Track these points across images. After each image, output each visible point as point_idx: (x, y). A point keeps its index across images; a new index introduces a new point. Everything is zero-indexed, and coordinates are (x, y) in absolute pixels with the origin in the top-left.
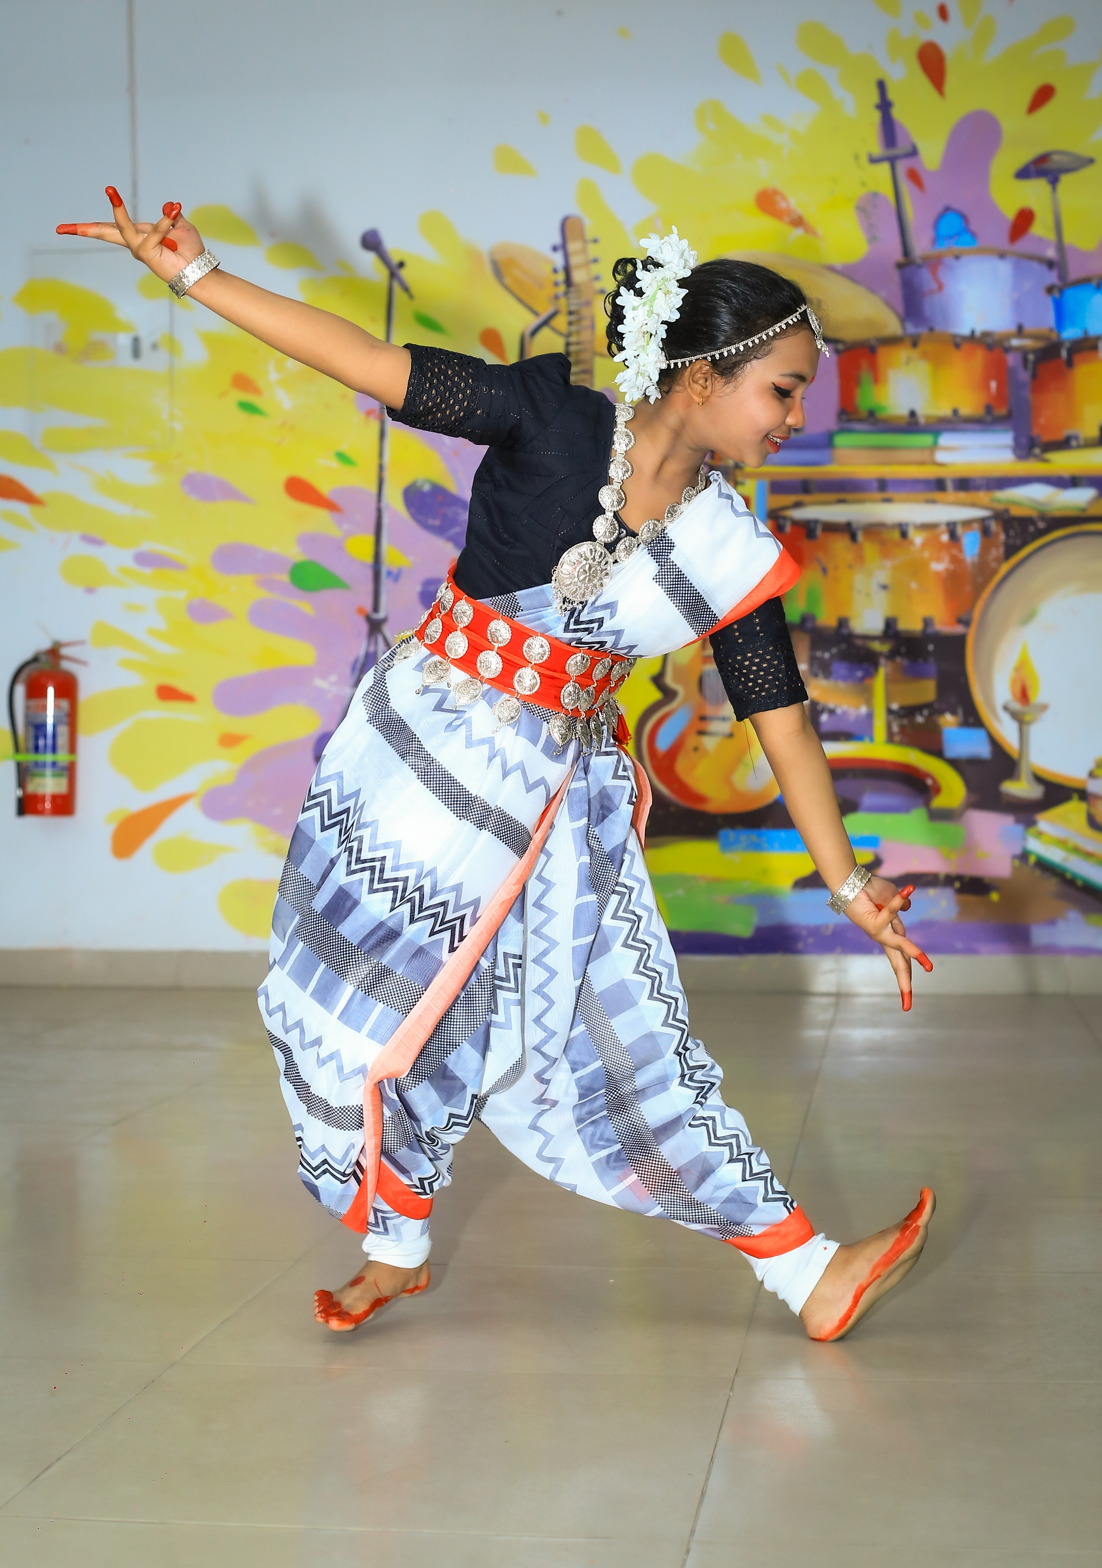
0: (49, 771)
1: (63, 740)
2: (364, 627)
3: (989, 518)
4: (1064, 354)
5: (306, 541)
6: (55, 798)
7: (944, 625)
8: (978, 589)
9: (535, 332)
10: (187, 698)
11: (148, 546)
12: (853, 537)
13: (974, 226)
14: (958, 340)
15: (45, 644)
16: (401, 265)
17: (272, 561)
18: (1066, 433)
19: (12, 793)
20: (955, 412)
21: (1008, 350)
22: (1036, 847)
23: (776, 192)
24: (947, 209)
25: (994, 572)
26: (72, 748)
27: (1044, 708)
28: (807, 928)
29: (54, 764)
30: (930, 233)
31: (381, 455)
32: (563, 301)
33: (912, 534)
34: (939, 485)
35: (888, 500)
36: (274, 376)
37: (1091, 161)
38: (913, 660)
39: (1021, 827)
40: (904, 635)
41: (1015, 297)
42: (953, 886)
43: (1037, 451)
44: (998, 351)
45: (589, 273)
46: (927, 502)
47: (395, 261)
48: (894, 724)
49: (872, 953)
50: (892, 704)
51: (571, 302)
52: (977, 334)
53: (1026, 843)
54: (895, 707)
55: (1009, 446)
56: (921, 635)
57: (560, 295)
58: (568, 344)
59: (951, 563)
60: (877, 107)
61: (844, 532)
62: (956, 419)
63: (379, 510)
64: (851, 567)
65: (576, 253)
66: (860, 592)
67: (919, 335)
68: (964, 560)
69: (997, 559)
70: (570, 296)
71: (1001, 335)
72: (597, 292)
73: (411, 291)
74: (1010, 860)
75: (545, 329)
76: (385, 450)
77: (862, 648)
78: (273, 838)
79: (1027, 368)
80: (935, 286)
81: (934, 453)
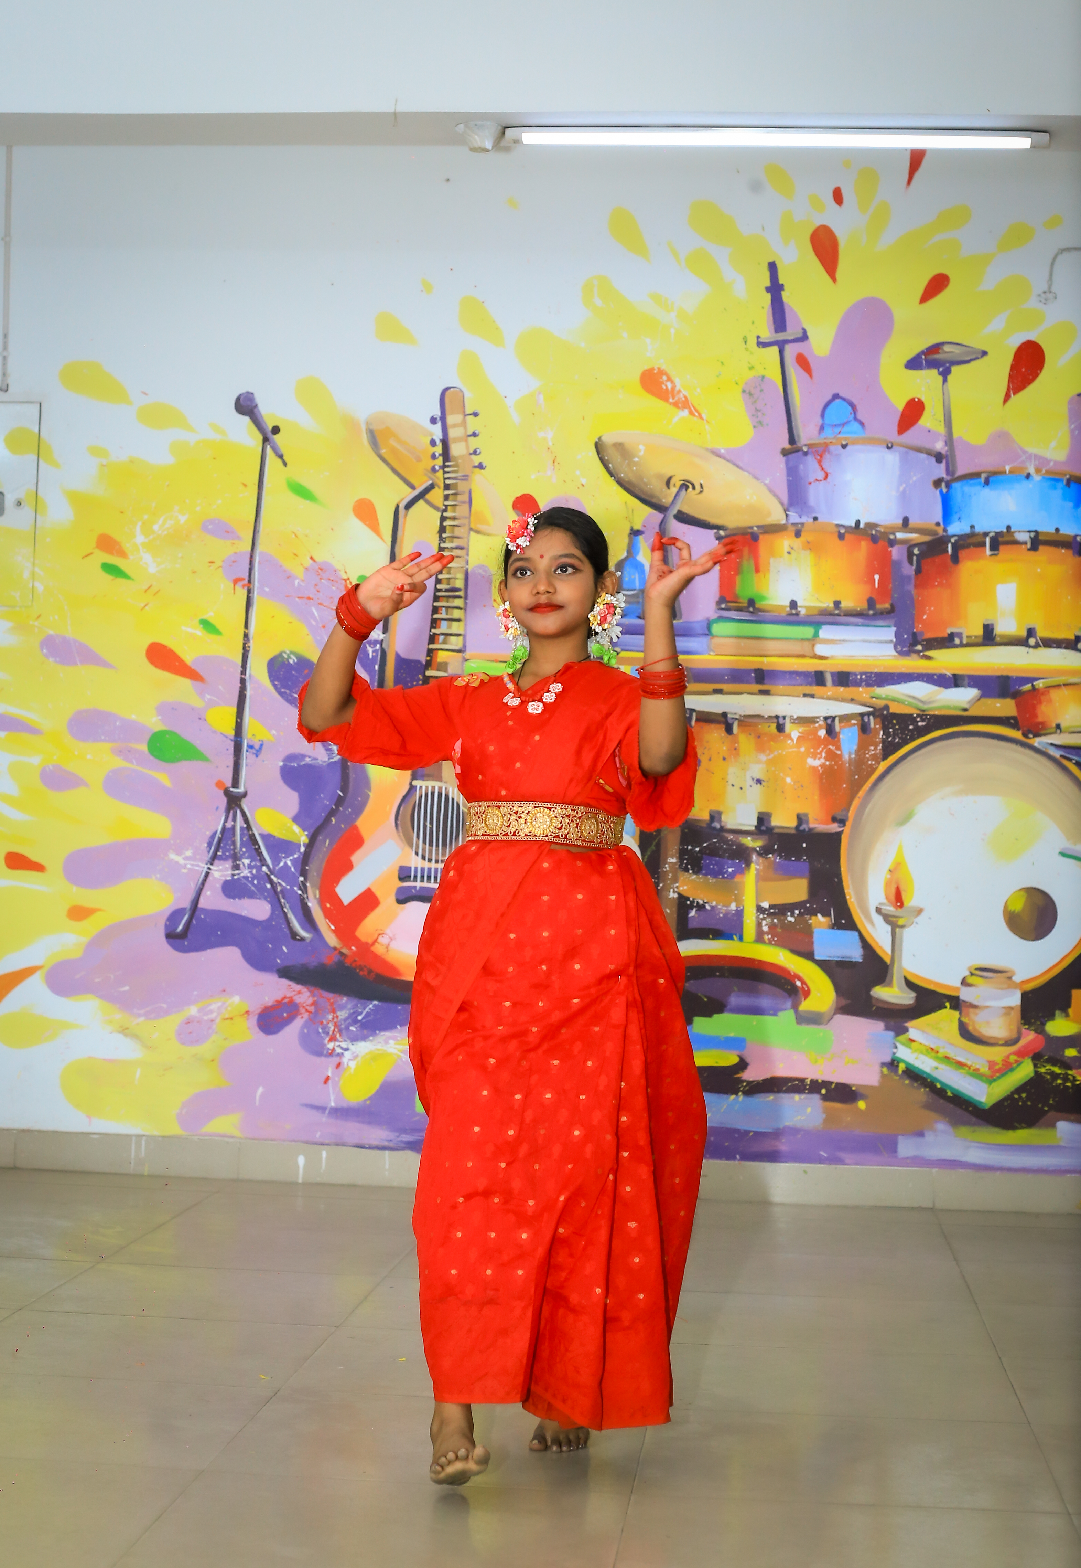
2: (223, 801)
3: (868, 714)
4: (949, 548)
5: (166, 710)
7: (819, 823)
8: (855, 787)
9: (409, 506)
10: (38, 867)
12: (729, 729)
13: (861, 414)
14: (842, 531)
16: (276, 430)
17: (131, 729)
18: (949, 631)
20: (837, 603)
21: (892, 543)
22: (907, 1055)
23: (661, 372)
24: (836, 396)
25: (873, 771)
27: (920, 911)
30: (816, 420)
31: (246, 626)
32: (440, 474)
33: (788, 727)
34: (819, 678)
35: (766, 693)
36: (140, 539)
37: (984, 353)
38: (787, 858)
39: (891, 1034)
40: (776, 831)
41: (901, 489)
42: (819, 1092)
43: (919, 647)
44: (881, 543)
45: (467, 447)
46: (805, 695)
47: (270, 425)
48: (764, 923)
49: (734, 1158)
50: (762, 902)
51: (447, 476)
52: (862, 526)
53: (895, 1050)
54: (765, 905)
55: (891, 641)
56: (793, 832)
57: (437, 468)
58: (443, 519)
59: (826, 759)
60: (768, 289)
61: (719, 722)
62: (837, 612)
63: (243, 681)
64: (724, 759)
65: (455, 426)
66: (733, 785)
67: (803, 524)
68: (840, 756)
69: (874, 758)
70: (446, 469)
71: (886, 527)
72: (475, 467)
73: (285, 458)
74: (877, 1068)
75: (421, 502)
76: (251, 620)
77: (733, 843)
78: (119, 1016)
79: (910, 562)
80: (821, 475)
81: (813, 646)
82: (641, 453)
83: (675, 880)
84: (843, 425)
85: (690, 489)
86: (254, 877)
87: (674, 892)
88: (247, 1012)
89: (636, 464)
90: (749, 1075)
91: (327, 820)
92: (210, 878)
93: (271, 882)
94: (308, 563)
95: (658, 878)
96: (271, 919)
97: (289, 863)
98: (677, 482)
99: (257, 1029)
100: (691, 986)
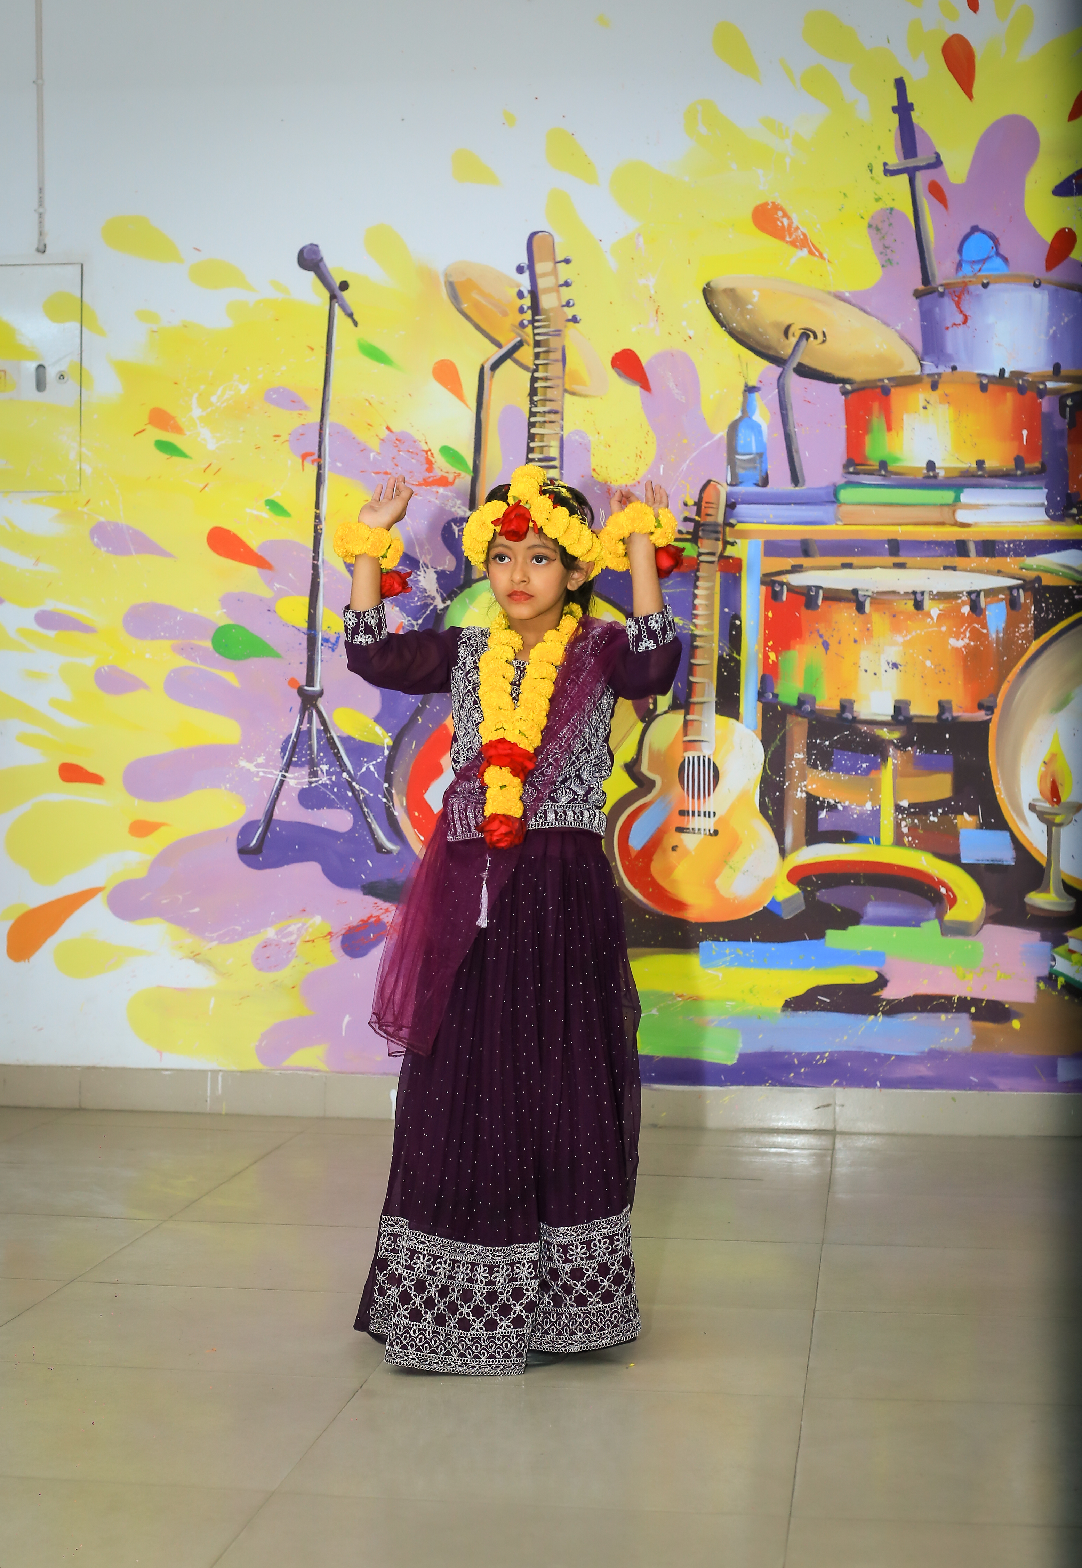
2: (297, 702)
3: (1018, 587)
5: (230, 601)
7: (964, 711)
8: (1005, 670)
9: (495, 366)
10: (96, 779)
11: (50, 605)
12: (860, 608)
13: (1006, 249)
14: (985, 381)
16: (344, 286)
17: (193, 624)
20: (980, 463)
21: (1042, 393)
22: (1067, 967)
23: (776, 207)
24: (975, 229)
25: (1022, 650)
27: (1077, 807)
28: (798, 1055)
30: (953, 256)
31: (318, 506)
32: (529, 330)
33: (927, 604)
34: (960, 548)
35: (901, 566)
36: (197, 412)
38: (929, 751)
39: (1048, 945)
40: (915, 720)
41: (1051, 332)
42: (968, 1011)
43: (1075, 511)
44: (1030, 394)
45: (559, 298)
46: (945, 568)
47: (337, 281)
48: (903, 823)
49: (875, 1086)
50: (901, 800)
51: (536, 331)
52: (1007, 375)
53: (1053, 963)
54: (905, 804)
55: (1042, 505)
56: (935, 721)
57: (526, 322)
58: (534, 380)
59: (970, 639)
60: (895, 110)
61: (848, 600)
62: (980, 473)
63: (315, 568)
64: (855, 641)
65: (544, 275)
66: (866, 671)
67: (939, 375)
68: (987, 636)
69: (1024, 636)
70: (536, 324)
71: (1034, 376)
72: (568, 320)
73: (355, 317)
74: (1033, 983)
75: (509, 363)
76: (322, 501)
77: (867, 735)
78: (190, 941)
79: (1063, 414)
80: (959, 319)
81: (954, 512)
82: (755, 300)
83: (803, 777)
84: (984, 261)
85: (812, 338)
86: (334, 785)
87: (802, 791)
88: (330, 934)
89: (750, 312)
90: (889, 993)
91: (413, 720)
92: (285, 786)
93: (353, 789)
94: (384, 433)
95: (783, 776)
96: (353, 830)
97: (372, 768)
98: (796, 331)
99: (342, 952)
100: (822, 895)
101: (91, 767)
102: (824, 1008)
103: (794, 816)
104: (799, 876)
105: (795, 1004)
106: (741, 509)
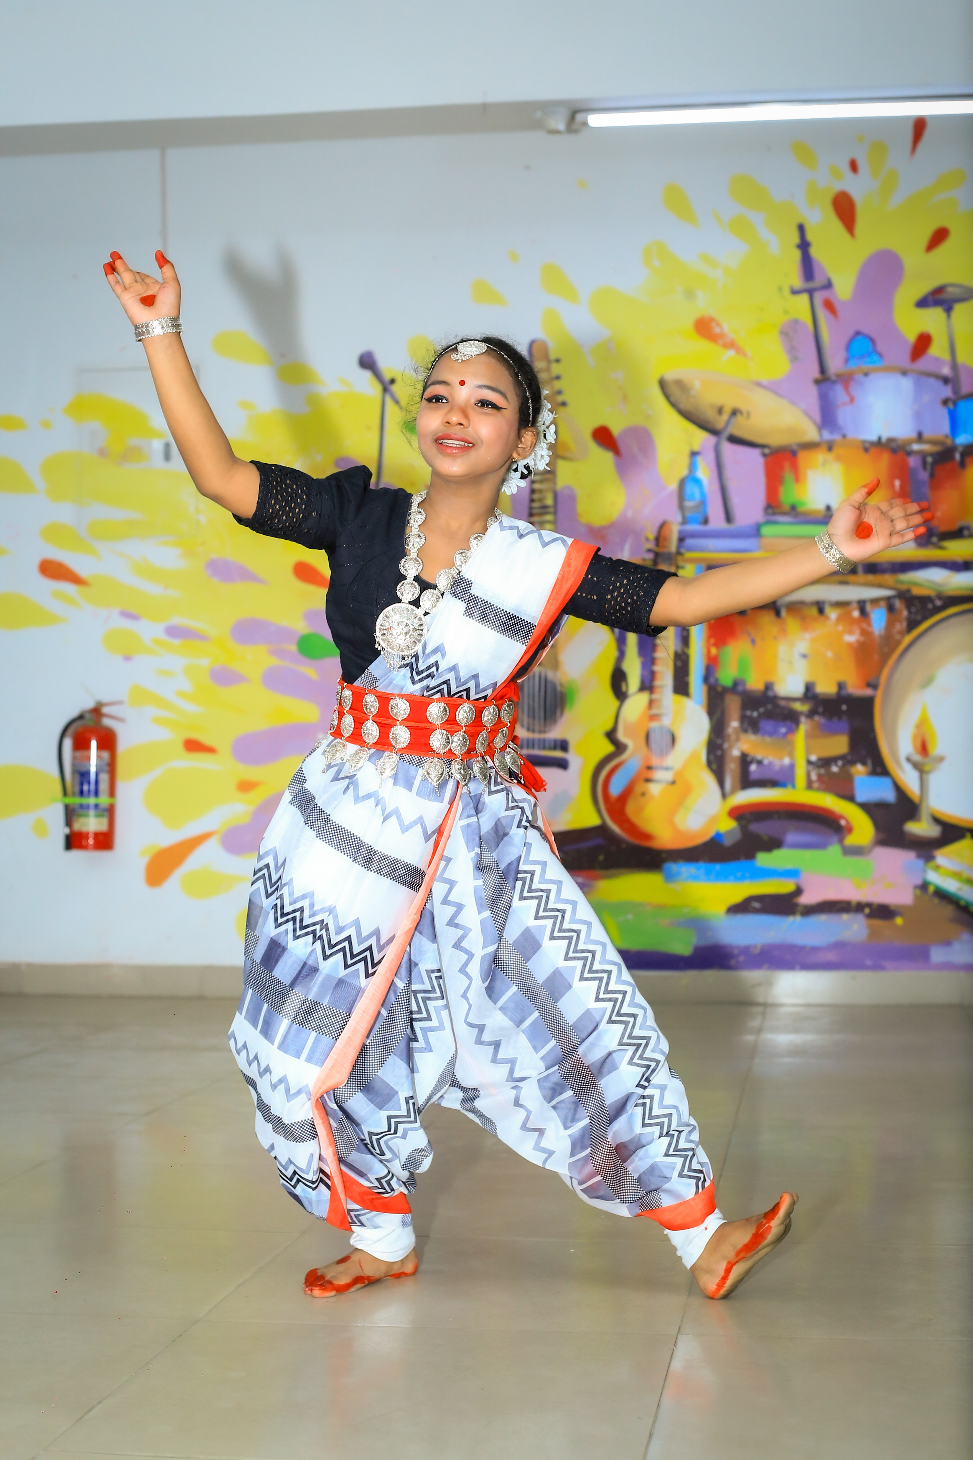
0: (92, 812)
1: (104, 786)
3: (895, 597)
4: (958, 456)
5: (311, 616)
6: (97, 835)
7: (856, 689)
8: (885, 658)
10: (210, 750)
11: (177, 620)
12: (778, 613)
13: (880, 347)
14: (867, 445)
15: (90, 704)
16: (393, 381)
17: (282, 633)
18: (960, 524)
19: (61, 831)
21: (909, 453)
22: (935, 878)
23: (711, 320)
24: (858, 333)
25: (898, 643)
26: (112, 793)
27: (941, 759)
28: (738, 947)
29: (96, 806)
30: (843, 354)
33: (828, 609)
38: (831, 718)
39: (922, 861)
40: (820, 697)
41: (916, 408)
42: (864, 912)
43: (935, 539)
44: (901, 454)
45: (552, 388)
46: (841, 583)
47: (388, 378)
48: (813, 773)
49: (794, 968)
50: (811, 756)
52: (883, 441)
53: (926, 875)
54: (814, 758)
56: (835, 697)
59: (861, 635)
60: (798, 246)
64: (776, 638)
66: (783, 660)
67: (833, 441)
68: (872, 633)
69: (899, 632)
71: (904, 441)
72: (559, 405)
73: (401, 403)
74: (911, 890)
77: (785, 708)
79: (926, 469)
80: (846, 399)
82: (697, 388)
83: (738, 739)
84: (866, 357)
85: (739, 416)
87: (737, 750)
89: (693, 396)
90: (805, 899)
95: (724, 739)
98: (727, 410)
100: (755, 827)
101: (206, 739)
102: (757, 911)
103: (732, 768)
104: (738, 814)
105: (737, 909)
106: (689, 542)
